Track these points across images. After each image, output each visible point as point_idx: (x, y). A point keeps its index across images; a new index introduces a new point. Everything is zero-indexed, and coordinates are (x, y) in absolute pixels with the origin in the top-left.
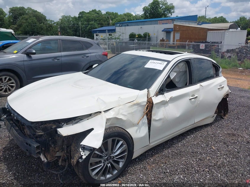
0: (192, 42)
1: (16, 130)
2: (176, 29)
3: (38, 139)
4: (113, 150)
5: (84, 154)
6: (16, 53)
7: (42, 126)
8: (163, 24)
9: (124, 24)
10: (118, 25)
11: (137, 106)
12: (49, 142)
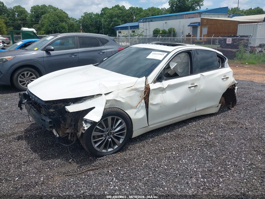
0: (218, 37)
1: (34, 110)
2: (203, 23)
3: (51, 117)
4: (113, 127)
5: (86, 127)
6: (37, 50)
7: (54, 105)
8: (189, 18)
9: (148, 20)
10: (141, 21)
11: (135, 91)
12: (60, 119)
